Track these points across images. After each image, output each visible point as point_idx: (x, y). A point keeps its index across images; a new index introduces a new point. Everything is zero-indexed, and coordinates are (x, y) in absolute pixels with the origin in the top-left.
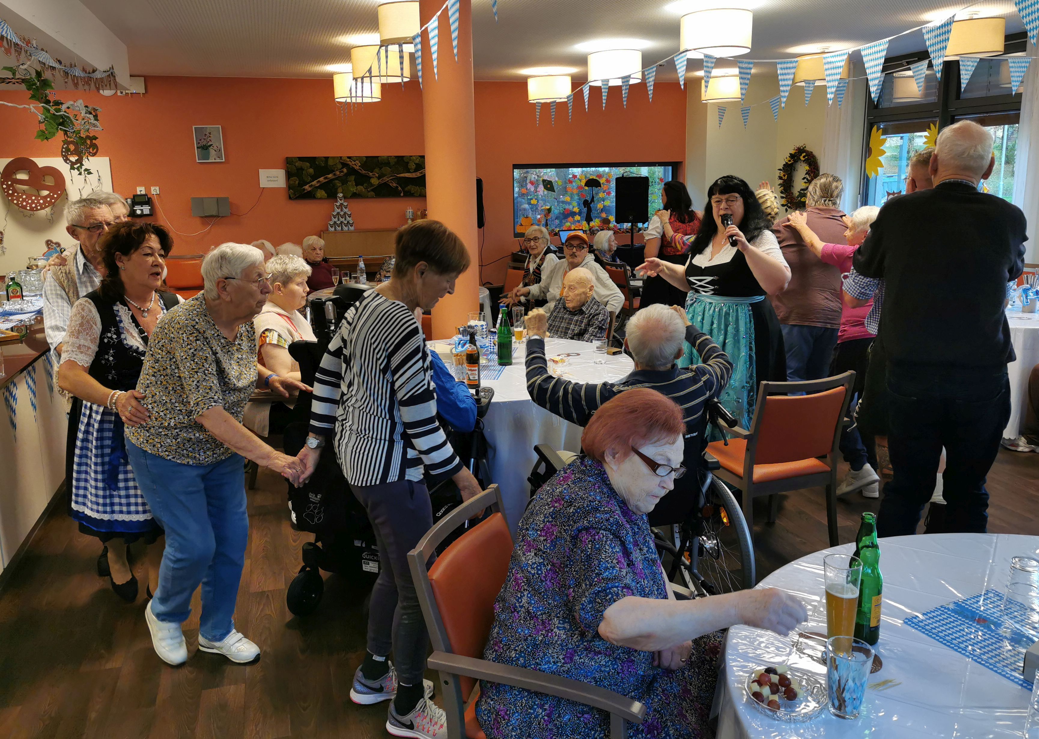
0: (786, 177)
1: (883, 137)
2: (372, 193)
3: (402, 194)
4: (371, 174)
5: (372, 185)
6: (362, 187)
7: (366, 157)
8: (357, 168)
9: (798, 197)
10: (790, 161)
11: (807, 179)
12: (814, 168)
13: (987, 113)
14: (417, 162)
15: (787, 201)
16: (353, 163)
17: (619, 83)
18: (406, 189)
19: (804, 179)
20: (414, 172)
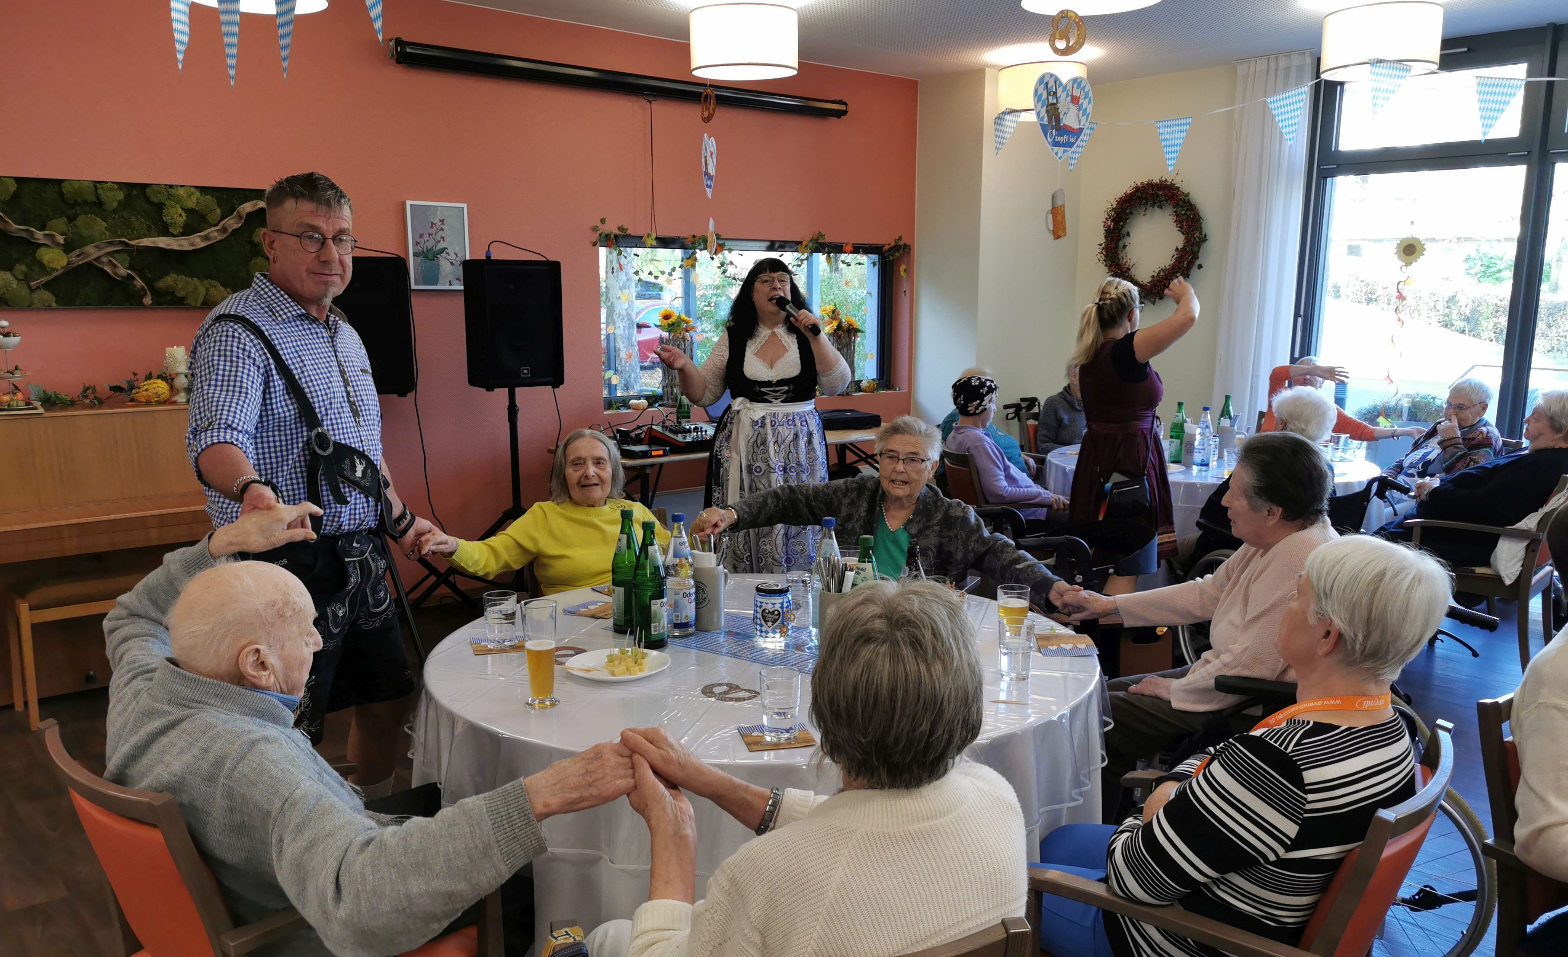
2: (46, 296)
3: (148, 300)
4: (38, 235)
5: (43, 268)
6: (8, 275)
7: (18, 180)
14: (191, 204)
18: (160, 284)
20: (184, 233)
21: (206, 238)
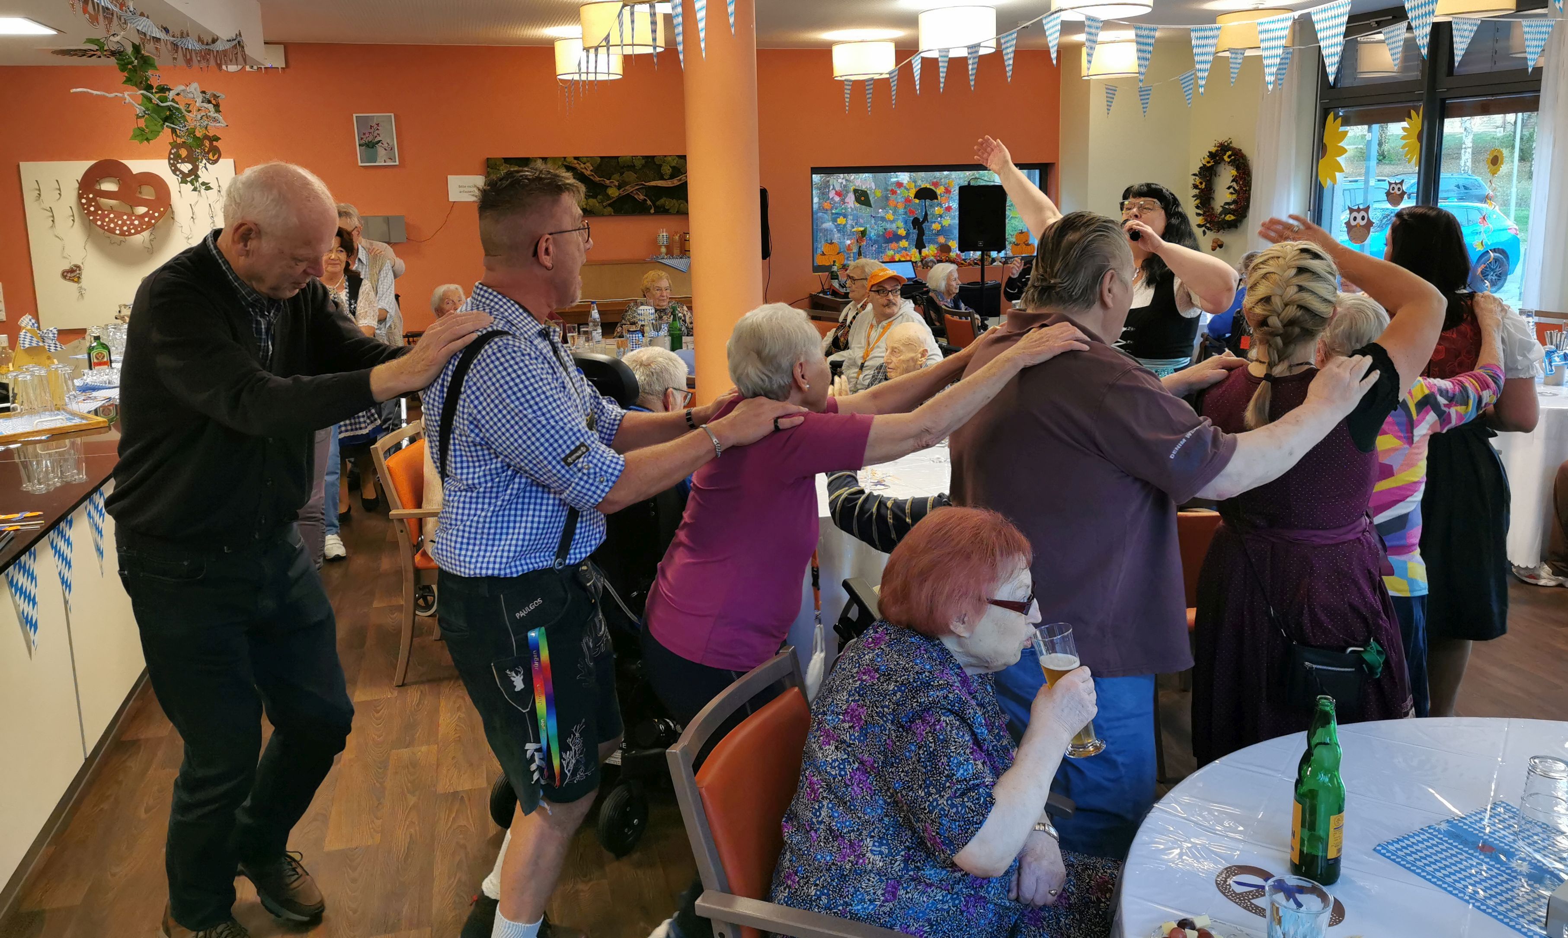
0: (1203, 186)
1: (1342, 129)
2: (610, 209)
3: (652, 211)
4: (608, 182)
5: (608, 197)
6: (594, 200)
7: (601, 157)
8: (587, 173)
9: (1221, 214)
10: (1208, 162)
11: (1234, 189)
12: (1244, 173)
13: (1492, 95)
14: (673, 164)
15: (1206, 220)
16: (582, 166)
17: (963, 53)
18: (658, 203)
19: (1229, 188)
20: (670, 178)
21: (680, 180)
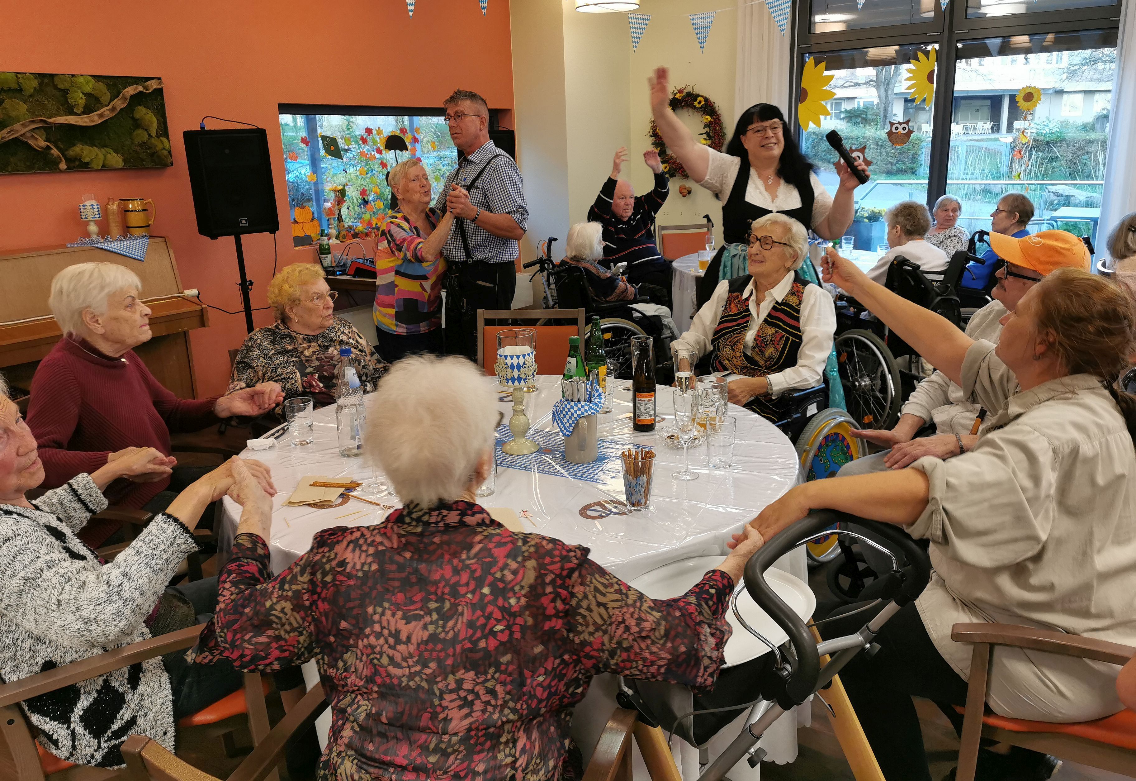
1: (825, 73)
3: (63, 166)
11: (708, 135)
12: (718, 119)
14: (88, 89)
18: (71, 153)
20: (84, 113)
21: (101, 116)
